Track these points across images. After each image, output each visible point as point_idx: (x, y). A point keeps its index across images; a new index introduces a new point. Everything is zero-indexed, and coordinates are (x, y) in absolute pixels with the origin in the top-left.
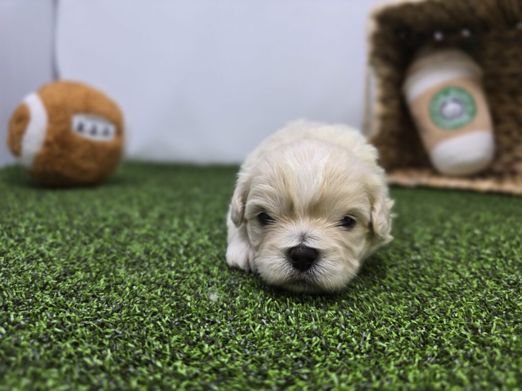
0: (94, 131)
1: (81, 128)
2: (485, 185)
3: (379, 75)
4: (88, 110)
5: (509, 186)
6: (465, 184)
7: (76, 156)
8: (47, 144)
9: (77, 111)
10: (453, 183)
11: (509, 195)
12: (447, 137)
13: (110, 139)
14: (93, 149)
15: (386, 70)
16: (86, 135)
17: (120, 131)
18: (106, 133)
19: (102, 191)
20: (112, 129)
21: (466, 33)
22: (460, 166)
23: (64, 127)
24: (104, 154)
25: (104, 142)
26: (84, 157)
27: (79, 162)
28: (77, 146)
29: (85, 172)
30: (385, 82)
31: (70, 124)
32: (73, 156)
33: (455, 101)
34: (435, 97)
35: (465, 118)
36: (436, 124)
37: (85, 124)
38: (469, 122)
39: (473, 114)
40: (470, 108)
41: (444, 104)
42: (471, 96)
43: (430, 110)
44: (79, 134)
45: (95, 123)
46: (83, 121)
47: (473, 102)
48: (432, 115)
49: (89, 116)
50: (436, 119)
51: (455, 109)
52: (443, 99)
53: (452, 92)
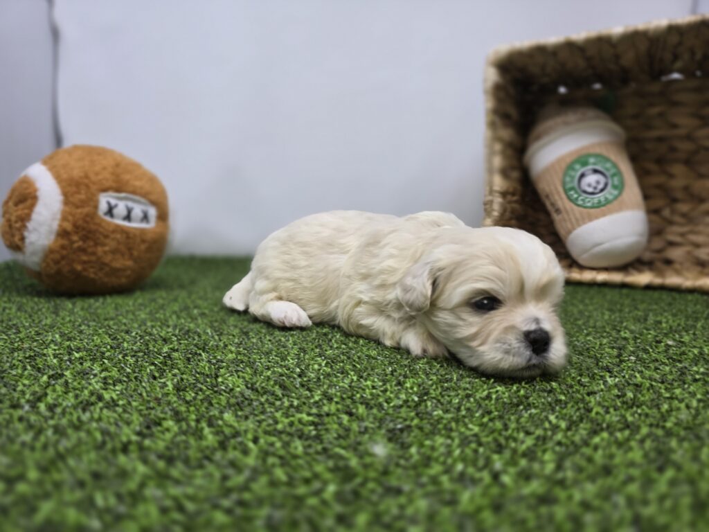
0: (128, 217)
1: (110, 212)
4: (119, 187)
6: (617, 277)
7: (102, 250)
8: (63, 234)
9: (105, 190)
11: (678, 290)
12: (588, 217)
13: (151, 225)
15: (507, 134)
16: (120, 222)
17: (163, 216)
18: (145, 218)
19: (140, 298)
20: (152, 212)
21: (597, 86)
22: (607, 254)
23: (86, 210)
24: (143, 247)
25: (143, 231)
26: (114, 252)
27: (107, 259)
28: (106, 237)
29: (115, 272)
30: (508, 145)
31: (96, 207)
32: (100, 250)
33: (596, 171)
34: (570, 167)
35: (610, 193)
36: (574, 201)
37: (116, 206)
38: (616, 198)
39: (620, 187)
40: (616, 180)
41: (583, 176)
42: (615, 165)
43: (564, 184)
44: (108, 218)
45: (130, 204)
46: (113, 202)
47: (619, 173)
48: (568, 190)
49: (122, 195)
50: (574, 194)
51: (598, 182)
52: (581, 169)
53: (592, 160)
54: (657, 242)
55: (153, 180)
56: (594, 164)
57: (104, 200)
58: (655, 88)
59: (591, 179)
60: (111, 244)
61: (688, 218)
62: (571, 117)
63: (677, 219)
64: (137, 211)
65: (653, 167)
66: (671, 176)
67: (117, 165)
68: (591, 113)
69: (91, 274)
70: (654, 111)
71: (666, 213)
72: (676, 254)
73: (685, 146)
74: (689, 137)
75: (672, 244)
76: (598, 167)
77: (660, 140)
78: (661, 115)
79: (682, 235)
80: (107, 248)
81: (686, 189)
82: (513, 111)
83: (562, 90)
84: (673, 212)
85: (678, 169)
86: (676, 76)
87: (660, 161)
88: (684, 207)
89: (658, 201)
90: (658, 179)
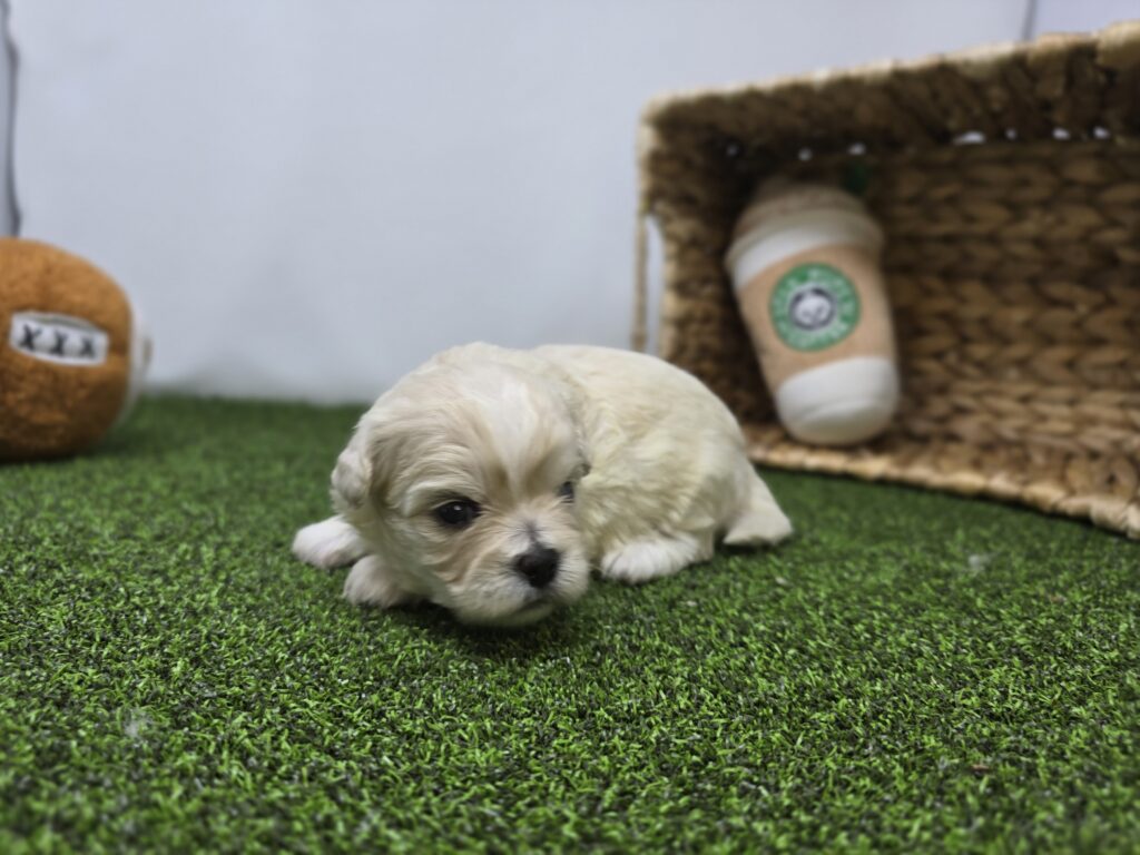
0: (58, 349)
1: (29, 340)
2: (875, 466)
3: (669, 237)
4: (45, 304)
5: (920, 472)
6: (836, 462)
7: (15, 398)
9: (22, 308)
10: (814, 461)
11: (919, 488)
12: (803, 366)
13: (98, 361)
14: (57, 384)
15: (683, 227)
16: (44, 357)
17: (120, 347)
18: (87, 349)
19: (81, 465)
20: (101, 341)
21: (857, 150)
22: (828, 424)
24: (82, 393)
25: (81, 371)
26: (35, 400)
27: (23, 411)
28: (21, 378)
29: (38, 430)
30: (684, 249)
31: (5, 333)
32: (11, 398)
33: (819, 292)
34: (782, 284)
35: (837, 327)
36: (783, 337)
37: (39, 333)
38: (844, 336)
39: (852, 320)
40: (848, 308)
41: (799, 298)
42: (850, 284)
43: (772, 309)
44: (25, 351)
45: (63, 330)
46: (33, 326)
47: (854, 297)
48: (776, 320)
49: (50, 316)
50: (784, 327)
51: (819, 310)
52: (796, 288)
53: (814, 273)
54: (939, 406)
55: (109, 291)
56: (816, 279)
57: (19, 325)
58: (945, 156)
59: (811, 304)
60: (28, 389)
61: (987, 369)
62: (794, 201)
63: (970, 370)
64: (74, 338)
65: (935, 283)
66: (963, 300)
67: (48, 270)
68: (827, 195)
70: (940, 193)
71: (952, 358)
72: (968, 427)
73: (985, 255)
74: (992, 239)
75: (961, 411)
76: (824, 285)
77: (949, 239)
78: (951, 201)
79: (977, 395)
80: (21, 396)
81: (984, 322)
82: (699, 192)
83: (805, 155)
84: (964, 358)
85: (973, 289)
86: (974, 138)
87: (950, 275)
88: (980, 351)
89: (941, 340)
90: (944, 303)
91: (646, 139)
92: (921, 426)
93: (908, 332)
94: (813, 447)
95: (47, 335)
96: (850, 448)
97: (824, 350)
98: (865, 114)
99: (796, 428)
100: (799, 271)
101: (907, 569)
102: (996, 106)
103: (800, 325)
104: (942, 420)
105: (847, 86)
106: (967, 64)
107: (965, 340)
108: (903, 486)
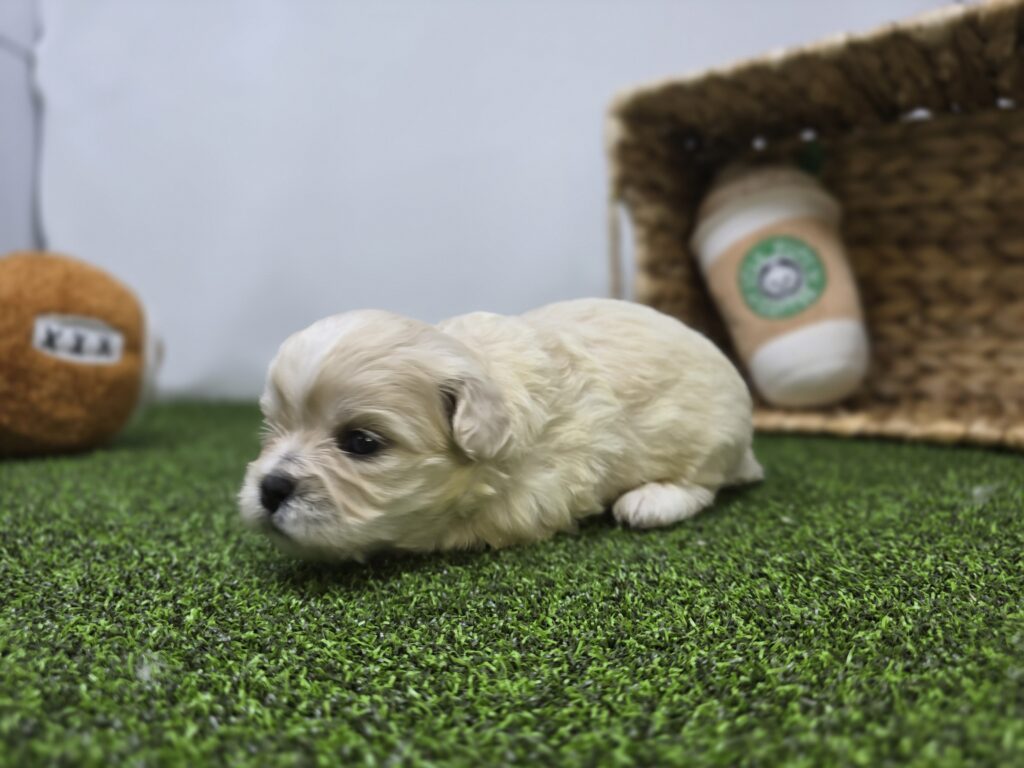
0: (78, 347)
1: (51, 341)
2: (852, 423)
3: (638, 221)
4: (66, 306)
5: (898, 425)
6: (814, 422)
7: (38, 395)
9: (44, 311)
10: (792, 422)
11: (898, 440)
12: (773, 333)
13: (114, 360)
14: (78, 381)
15: (652, 212)
16: (64, 356)
17: (134, 345)
18: (104, 348)
19: (100, 456)
20: (116, 341)
21: (808, 136)
22: (802, 387)
23: (15, 340)
24: (100, 390)
25: (98, 371)
26: (56, 397)
27: (46, 407)
28: (43, 376)
29: (60, 425)
30: (653, 233)
31: (29, 335)
32: (34, 395)
33: (785, 263)
34: (748, 258)
35: (805, 294)
36: (753, 308)
37: (59, 334)
38: (813, 302)
39: (820, 286)
40: (814, 276)
41: (765, 270)
42: (814, 253)
43: (740, 282)
44: (47, 352)
45: (82, 331)
46: (55, 328)
47: (819, 264)
48: (745, 292)
49: (69, 318)
50: (753, 298)
51: (786, 279)
52: (762, 260)
53: (779, 247)
54: (904, 368)
55: (123, 297)
56: (781, 251)
57: (41, 328)
58: (894, 131)
59: (778, 275)
60: (49, 387)
61: (950, 329)
62: (754, 181)
63: (933, 331)
64: (92, 339)
65: (893, 252)
66: (920, 265)
67: (68, 277)
68: (784, 175)
69: (24, 428)
70: (891, 167)
71: (915, 321)
72: (936, 385)
73: (940, 221)
74: (946, 206)
75: (926, 371)
76: (790, 255)
77: (903, 210)
78: (904, 174)
79: (943, 355)
80: (44, 393)
81: (945, 285)
82: (665, 180)
83: (759, 144)
84: (926, 320)
85: (930, 255)
86: (921, 114)
87: (906, 243)
88: (942, 312)
89: (902, 305)
90: (902, 270)
91: (613, 130)
92: (889, 387)
93: (872, 299)
94: (789, 410)
95: (67, 336)
96: (827, 409)
97: (794, 317)
98: (818, 93)
99: (771, 394)
100: (765, 244)
101: (910, 505)
102: (945, 74)
103: (768, 295)
104: (909, 381)
105: (804, 64)
106: (920, 29)
107: (925, 303)
108: (882, 439)
